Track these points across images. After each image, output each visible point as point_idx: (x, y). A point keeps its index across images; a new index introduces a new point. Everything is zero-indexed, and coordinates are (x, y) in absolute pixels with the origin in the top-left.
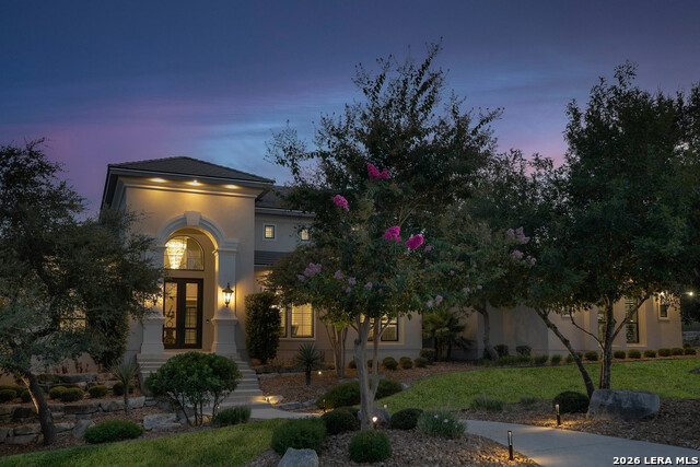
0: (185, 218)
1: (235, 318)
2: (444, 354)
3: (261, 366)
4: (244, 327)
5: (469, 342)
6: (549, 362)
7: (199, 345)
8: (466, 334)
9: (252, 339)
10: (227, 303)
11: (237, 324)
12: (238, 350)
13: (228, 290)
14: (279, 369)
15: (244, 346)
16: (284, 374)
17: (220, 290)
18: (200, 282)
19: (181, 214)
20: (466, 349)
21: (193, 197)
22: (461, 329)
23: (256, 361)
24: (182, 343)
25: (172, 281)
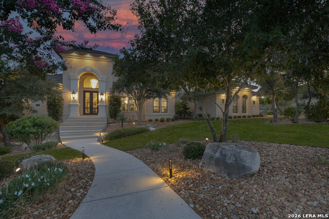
0: (85, 68)
1: (105, 104)
2: (183, 117)
3: (115, 121)
4: (108, 107)
5: (191, 113)
6: (216, 119)
8: (190, 110)
10: (102, 99)
11: (106, 106)
13: (102, 94)
19: (84, 67)
20: (189, 115)
21: (89, 61)
22: (188, 109)
24: (92, 113)
25: (88, 92)
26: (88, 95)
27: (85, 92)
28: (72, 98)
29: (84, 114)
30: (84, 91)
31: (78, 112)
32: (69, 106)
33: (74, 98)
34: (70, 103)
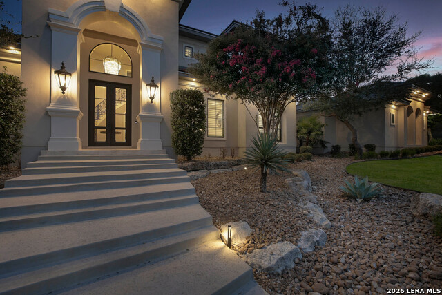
0: (102, 1)
1: (159, 114)
3: (190, 164)
4: (169, 124)
7: (128, 143)
9: (178, 135)
10: (152, 98)
11: (162, 121)
12: (163, 147)
13: (152, 84)
14: (206, 166)
15: (170, 143)
16: (212, 171)
17: (144, 85)
18: (128, 88)
23: (181, 157)
24: (111, 141)
25: (101, 83)
26: (101, 92)
27: (93, 83)
28: (56, 90)
29: (92, 142)
30: (90, 80)
31: (78, 137)
32: (48, 114)
33: (63, 89)
34: (51, 107)
